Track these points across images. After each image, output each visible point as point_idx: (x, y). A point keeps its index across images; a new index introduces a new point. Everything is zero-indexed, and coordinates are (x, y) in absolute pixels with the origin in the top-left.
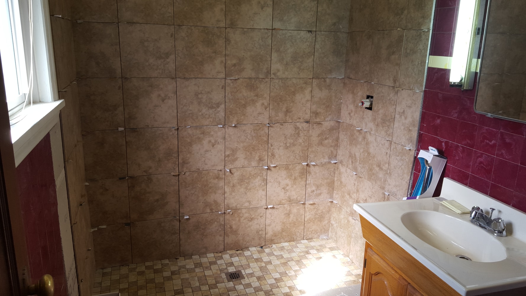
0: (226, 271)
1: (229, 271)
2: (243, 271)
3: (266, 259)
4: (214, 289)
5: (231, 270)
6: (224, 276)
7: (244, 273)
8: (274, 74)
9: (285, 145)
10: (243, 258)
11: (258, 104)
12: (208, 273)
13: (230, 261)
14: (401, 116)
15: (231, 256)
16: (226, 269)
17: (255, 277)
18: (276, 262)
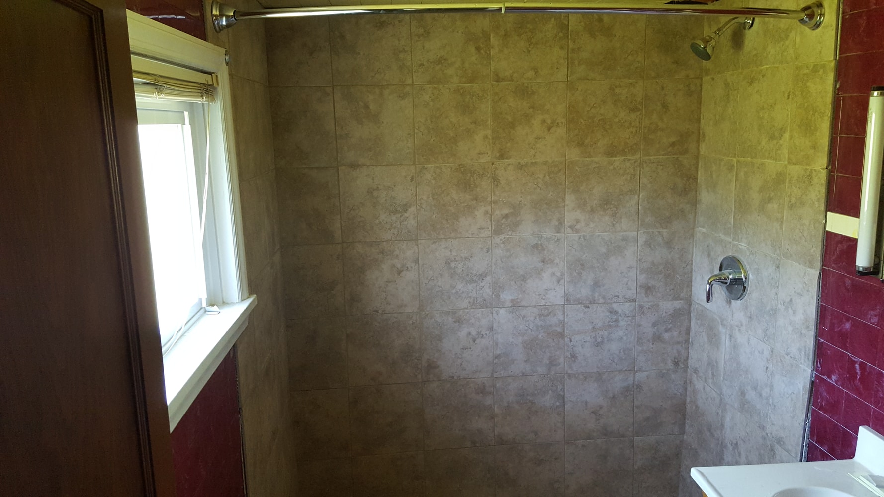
8: (570, 227)
9: (593, 340)
11: (546, 275)
14: (786, 308)
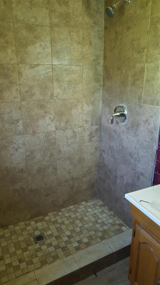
0: (33, 235)
1: (36, 235)
2: (45, 233)
3: (60, 221)
4: (26, 252)
5: (37, 233)
6: (32, 239)
7: (46, 235)
8: (56, 96)
9: (67, 144)
10: (44, 223)
11: (47, 118)
12: (20, 239)
13: (35, 226)
14: (145, 123)
15: (36, 222)
16: (34, 233)
17: (54, 237)
18: (67, 222)
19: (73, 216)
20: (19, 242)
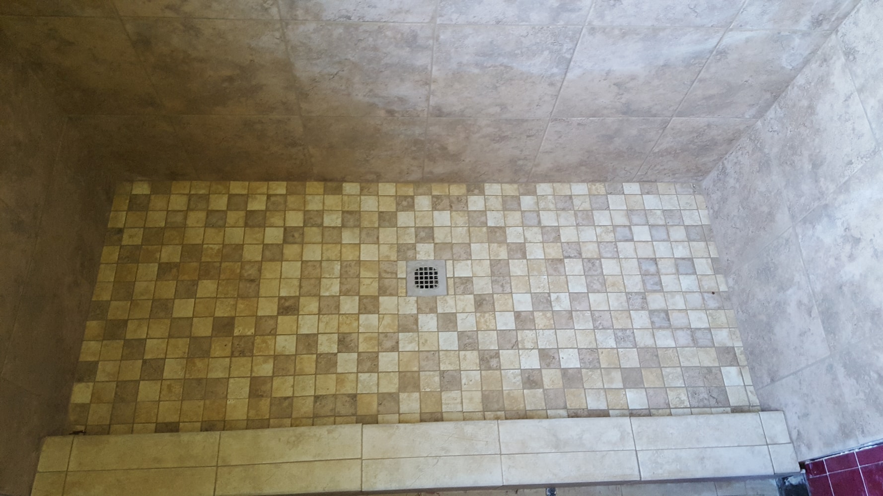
0: (411, 254)
1: (419, 257)
2: (449, 265)
3: (514, 236)
4: (370, 313)
5: (425, 254)
6: (402, 271)
7: (451, 275)
10: (461, 219)
12: (368, 253)
13: (426, 222)
15: (436, 204)
16: (414, 247)
17: (471, 297)
18: (536, 252)
19: (568, 235)
20: (359, 262)
